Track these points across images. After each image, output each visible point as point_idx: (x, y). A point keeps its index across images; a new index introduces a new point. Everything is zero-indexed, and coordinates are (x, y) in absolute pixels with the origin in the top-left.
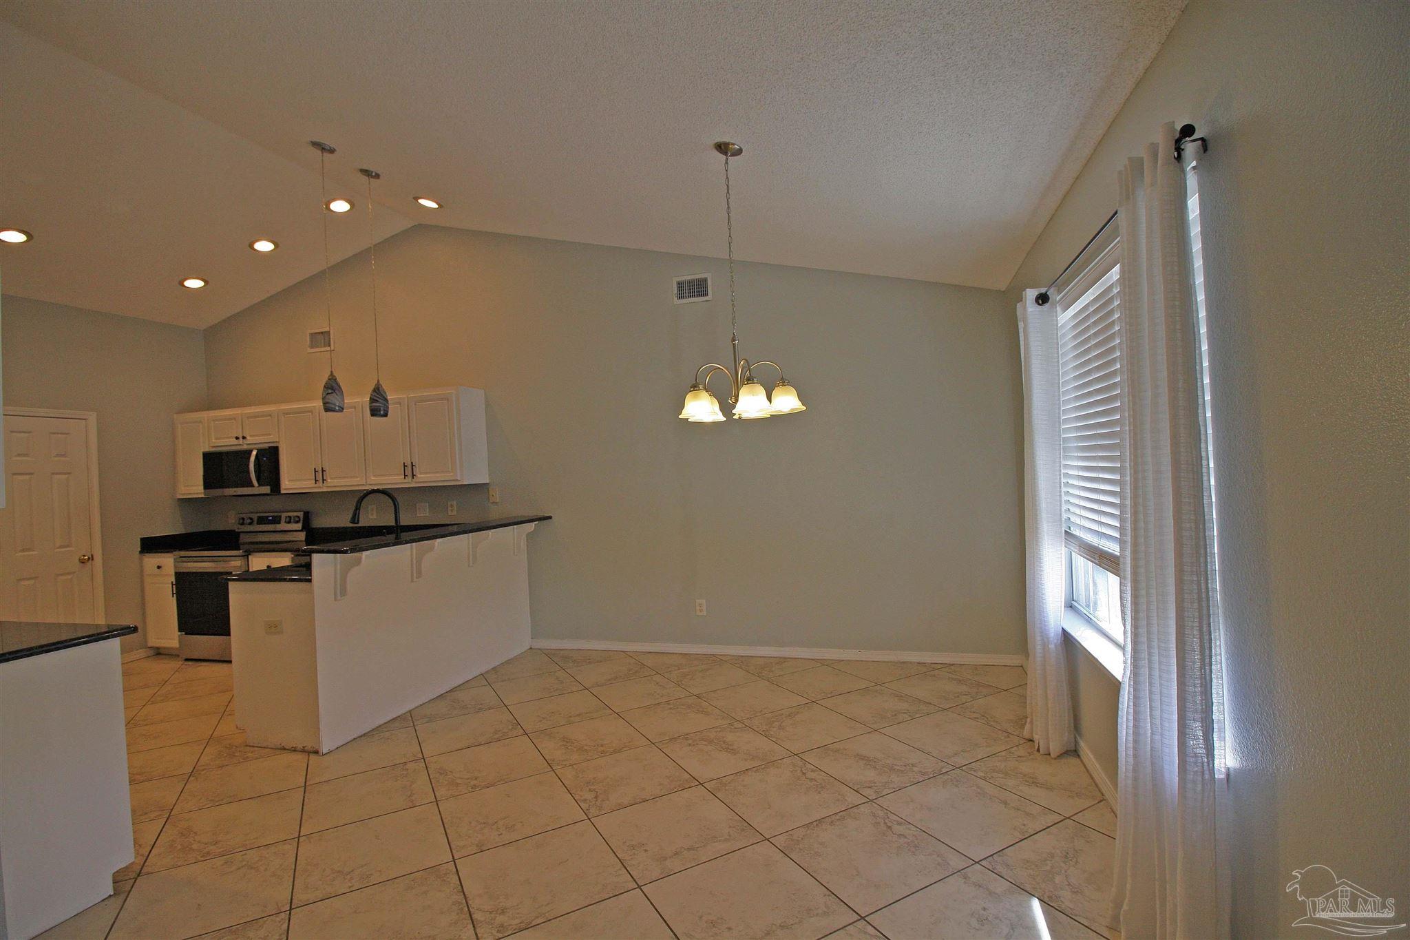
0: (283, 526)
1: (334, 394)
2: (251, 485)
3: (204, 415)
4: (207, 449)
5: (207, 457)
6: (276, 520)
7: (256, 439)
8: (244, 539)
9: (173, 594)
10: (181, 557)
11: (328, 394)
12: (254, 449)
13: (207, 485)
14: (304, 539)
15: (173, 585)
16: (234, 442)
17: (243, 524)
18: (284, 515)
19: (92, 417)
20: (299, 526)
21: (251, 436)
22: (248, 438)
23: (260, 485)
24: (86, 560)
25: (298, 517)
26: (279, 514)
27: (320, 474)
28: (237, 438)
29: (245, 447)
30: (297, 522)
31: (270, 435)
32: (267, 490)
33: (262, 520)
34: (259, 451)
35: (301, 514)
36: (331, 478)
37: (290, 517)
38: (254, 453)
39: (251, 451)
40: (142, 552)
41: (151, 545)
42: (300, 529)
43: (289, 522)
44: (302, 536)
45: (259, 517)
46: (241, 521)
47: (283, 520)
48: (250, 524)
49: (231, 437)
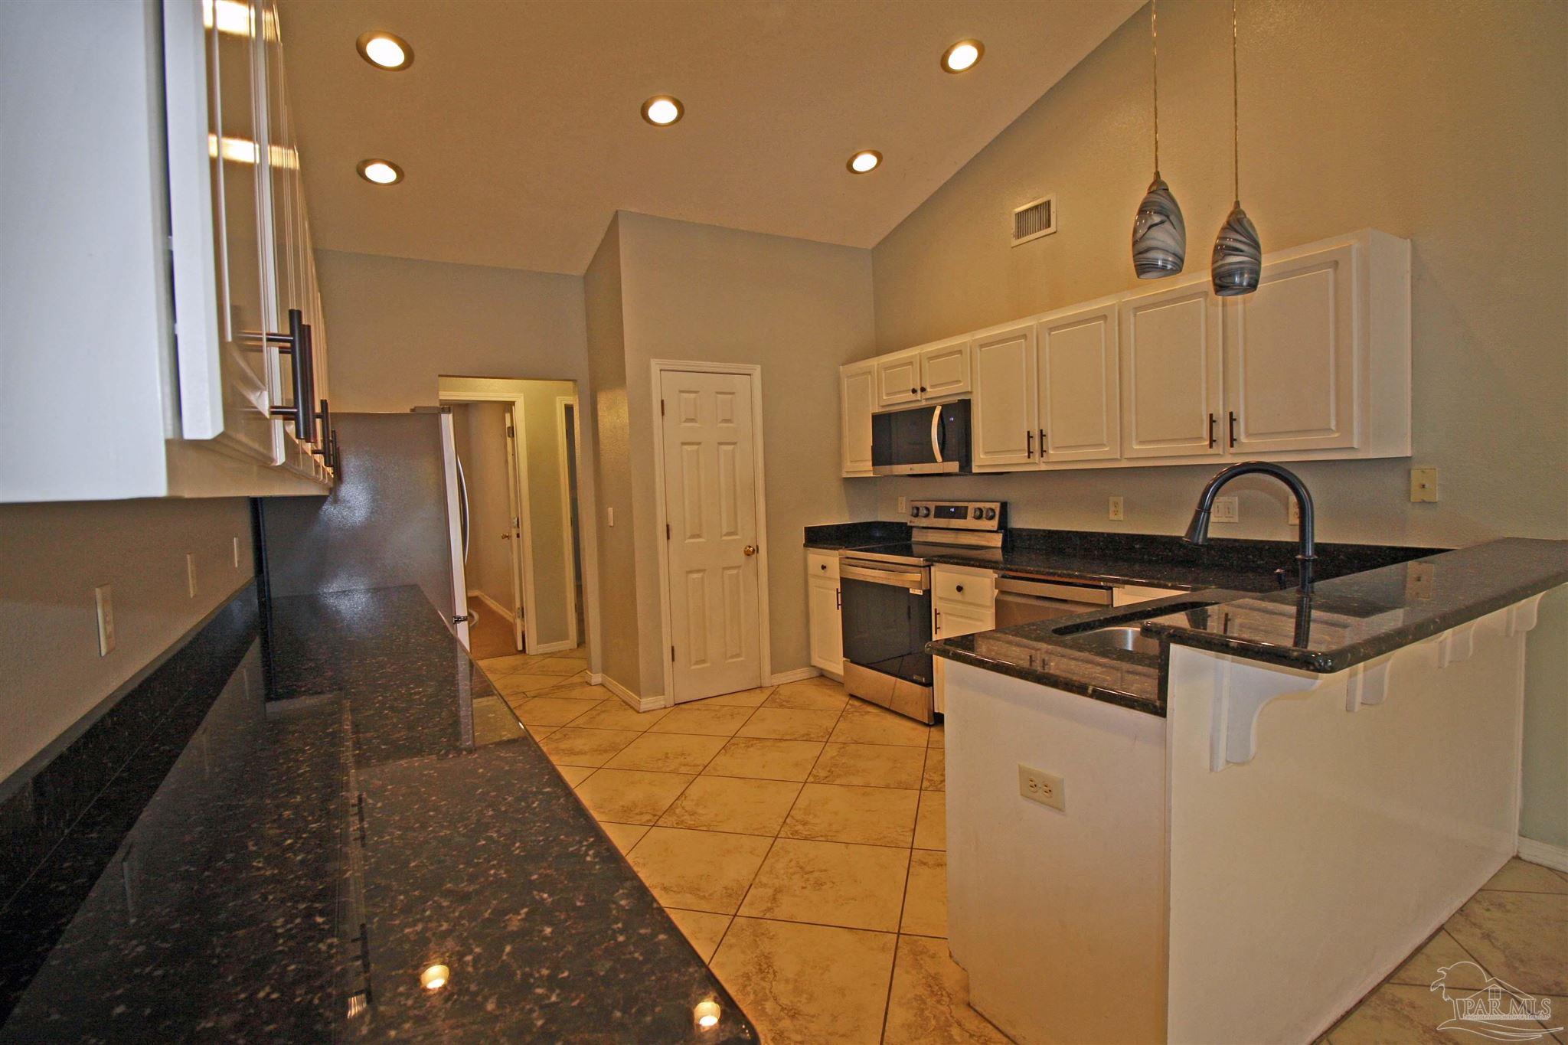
0: (970, 522)
1: (1167, 225)
2: (934, 460)
3: (874, 362)
4: (877, 410)
5: (877, 419)
6: (961, 513)
7: (941, 391)
8: (917, 536)
9: (838, 605)
10: (848, 558)
11: (1150, 227)
12: (938, 404)
13: (877, 461)
14: (999, 544)
15: (838, 593)
16: (911, 396)
17: (917, 515)
18: (971, 506)
19: (757, 371)
20: (994, 524)
21: (932, 386)
22: (928, 390)
23: (945, 459)
24: (751, 552)
25: (993, 510)
26: (965, 504)
27: (1036, 442)
28: (914, 391)
29: (924, 404)
30: (992, 518)
31: (958, 381)
32: (954, 466)
33: (941, 512)
34: (944, 407)
35: (996, 506)
36: (1056, 448)
37: (980, 510)
38: (937, 412)
39: (934, 408)
40: (805, 545)
41: (816, 537)
42: (995, 529)
43: (979, 517)
44: (997, 540)
45: (937, 508)
46: (915, 511)
47: (970, 513)
48: (927, 516)
49: (907, 391)
